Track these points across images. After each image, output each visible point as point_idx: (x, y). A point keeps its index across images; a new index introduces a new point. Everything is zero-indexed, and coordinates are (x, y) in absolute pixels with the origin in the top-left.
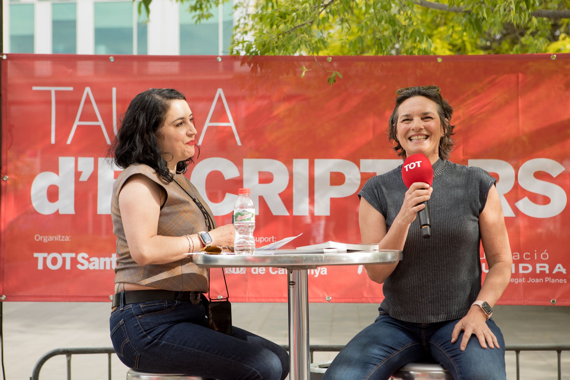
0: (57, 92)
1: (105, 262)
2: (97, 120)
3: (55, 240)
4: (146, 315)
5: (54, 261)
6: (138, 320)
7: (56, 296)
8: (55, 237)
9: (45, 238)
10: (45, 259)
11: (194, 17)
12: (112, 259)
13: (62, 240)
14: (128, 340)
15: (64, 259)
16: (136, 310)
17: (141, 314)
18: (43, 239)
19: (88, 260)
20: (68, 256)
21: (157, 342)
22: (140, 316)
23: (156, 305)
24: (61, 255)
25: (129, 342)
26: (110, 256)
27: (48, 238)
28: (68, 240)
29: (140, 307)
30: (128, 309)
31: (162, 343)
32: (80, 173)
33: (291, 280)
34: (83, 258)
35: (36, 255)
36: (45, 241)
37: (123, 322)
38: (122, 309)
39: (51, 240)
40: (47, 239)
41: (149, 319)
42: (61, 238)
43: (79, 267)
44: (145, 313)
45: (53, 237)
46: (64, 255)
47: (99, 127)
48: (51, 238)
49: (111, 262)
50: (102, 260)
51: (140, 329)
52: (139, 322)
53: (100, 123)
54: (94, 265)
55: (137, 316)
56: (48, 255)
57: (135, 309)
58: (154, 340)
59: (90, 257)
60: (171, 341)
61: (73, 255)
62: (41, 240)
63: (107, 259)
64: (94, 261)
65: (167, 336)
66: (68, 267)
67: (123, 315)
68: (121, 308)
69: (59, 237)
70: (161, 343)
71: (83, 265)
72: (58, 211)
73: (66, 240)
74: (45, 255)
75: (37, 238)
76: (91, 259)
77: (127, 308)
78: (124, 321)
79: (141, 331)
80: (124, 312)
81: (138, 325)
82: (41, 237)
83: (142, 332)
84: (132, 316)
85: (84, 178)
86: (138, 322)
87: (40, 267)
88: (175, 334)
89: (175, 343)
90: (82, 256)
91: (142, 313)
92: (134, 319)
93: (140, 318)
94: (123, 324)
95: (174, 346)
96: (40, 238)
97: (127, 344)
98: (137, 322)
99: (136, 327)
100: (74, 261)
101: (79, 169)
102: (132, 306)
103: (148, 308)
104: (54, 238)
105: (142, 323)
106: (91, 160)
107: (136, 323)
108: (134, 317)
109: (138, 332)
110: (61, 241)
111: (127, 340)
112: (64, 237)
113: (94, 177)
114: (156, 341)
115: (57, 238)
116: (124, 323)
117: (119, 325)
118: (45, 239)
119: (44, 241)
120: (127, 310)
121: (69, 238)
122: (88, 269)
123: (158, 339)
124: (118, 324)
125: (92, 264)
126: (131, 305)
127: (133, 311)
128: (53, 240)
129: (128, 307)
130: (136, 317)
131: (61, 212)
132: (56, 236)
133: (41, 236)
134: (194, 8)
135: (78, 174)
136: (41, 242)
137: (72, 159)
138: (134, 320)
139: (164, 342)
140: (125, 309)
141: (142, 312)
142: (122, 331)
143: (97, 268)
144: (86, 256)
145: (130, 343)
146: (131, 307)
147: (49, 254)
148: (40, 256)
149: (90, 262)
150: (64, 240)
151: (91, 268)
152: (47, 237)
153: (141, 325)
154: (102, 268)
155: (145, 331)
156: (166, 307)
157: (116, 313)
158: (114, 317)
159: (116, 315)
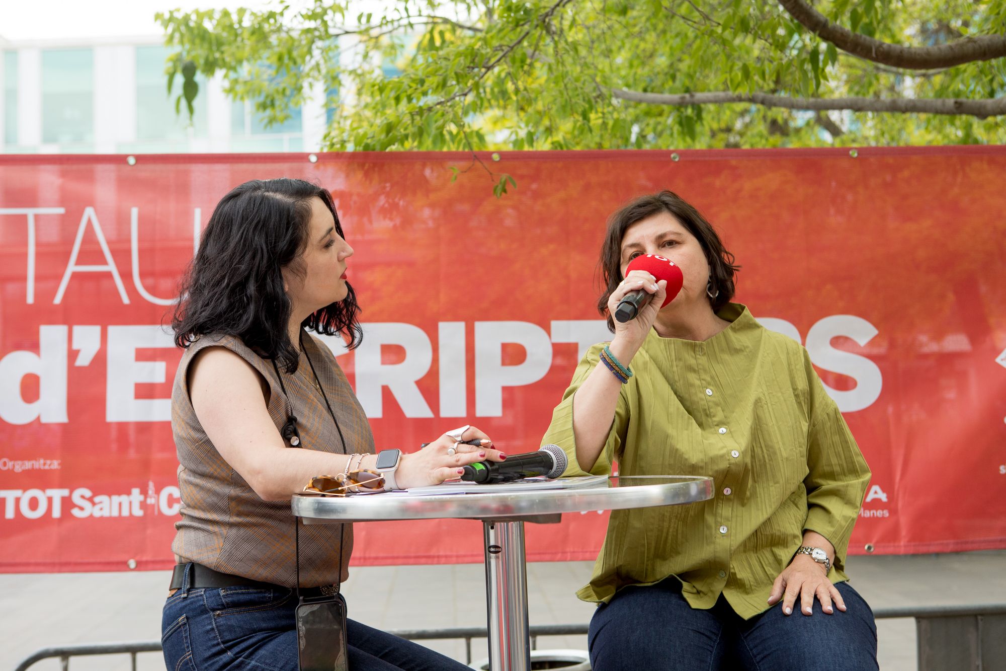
0: (37, 217)
1: (120, 504)
2: (104, 262)
3: (35, 467)
4: (230, 610)
5: (34, 504)
6: (213, 620)
7: (37, 564)
8: (34, 462)
10: (18, 500)
12: (132, 498)
13: (47, 467)
14: (190, 655)
15: (50, 500)
16: (210, 600)
17: (220, 607)
18: (14, 466)
19: (91, 500)
20: (57, 494)
21: (242, 663)
22: (218, 612)
23: (251, 593)
24: (44, 492)
25: (190, 659)
26: (129, 493)
27: (22, 464)
28: (56, 467)
29: (219, 595)
30: (197, 596)
31: (251, 665)
32: (77, 352)
33: (492, 543)
34: (83, 497)
36: (18, 469)
37: (185, 620)
38: (185, 595)
39: (27, 468)
40: (21, 467)
41: (235, 619)
42: (45, 464)
43: (76, 512)
44: (228, 608)
45: (31, 463)
46: (50, 492)
47: (109, 274)
48: (28, 465)
49: (130, 503)
50: (116, 499)
51: (214, 637)
52: (215, 623)
53: (111, 267)
54: (101, 509)
55: (214, 610)
56: (23, 493)
57: (211, 597)
58: (237, 658)
59: (95, 494)
60: (267, 661)
61: (65, 492)
62: (11, 468)
63: (124, 499)
64: (101, 502)
65: (262, 652)
66: (56, 513)
67: (185, 606)
68: (184, 593)
69: (42, 462)
70: (249, 664)
71: (82, 509)
72: (38, 418)
73: (52, 467)
74: (18, 493)
75: (5, 464)
76: (97, 499)
77: (194, 595)
78: (187, 618)
79: (215, 642)
80: (188, 601)
81: (213, 629)
83: (218, 644)
84: (204, 611)
85: (83, 360)
86: (214, 622)
87: (10, 514)
88: (278, 648)
89: (274, 666)
90: (79, 495)
91: (223, 607)
92: (207, 616)
93: (219, 615)
94: (185, 624)
96: (10, 464)
97: (187, 663)
98: (211, 624)
99: (208, 632)
100: (67, 504)
101: (75, 346)
102: (205, 591)
103: (235, 598)
104: (33, 465)
105: (221, 626)
106: (96, 330)
107: (209, 624)
108: (207, 614)
109: (210, 643)
110: (45, 469)
111: (188, 655)
112: (49, 462)
113: (100, 359)
114: (241, 659)
115: (38, 464)
116: (188, 621)
117: (178, 624)
119: (15, 471)
120: (193, 598)
121: (59, 464)
122: (92, 515)
123: (243, 656)
124: (175, 623)
125: (97, 507)
126: (203, 590)
127: (205, 601)
128: (31, 467)
129: (197, 592)
130: (211, 613)
131: (44, 420)
132: (36, 461)
133: (10, 460)
134: (263, 107)
135: (73, 355)
136: (11, 472)
137: (62, 330)
138: (207, 618)
139: (254, 663)
140: (190, 596)
141: (223, 605)
142: (182, 636)
143: (106, 513)
144: (88, 493)
145: (191, 662)
146: (202, 593)
147: (24, 491)
148: (10, 495)
149: (94, 504)
150: (49, 468)
151: (97, 513)
152: (20, 463)
153: (218, 630)
154: (115, 513)
155: (224, 643)
156: (270, 597)
157: (175, 600)
158: (169, 608)
159: (173, 604)
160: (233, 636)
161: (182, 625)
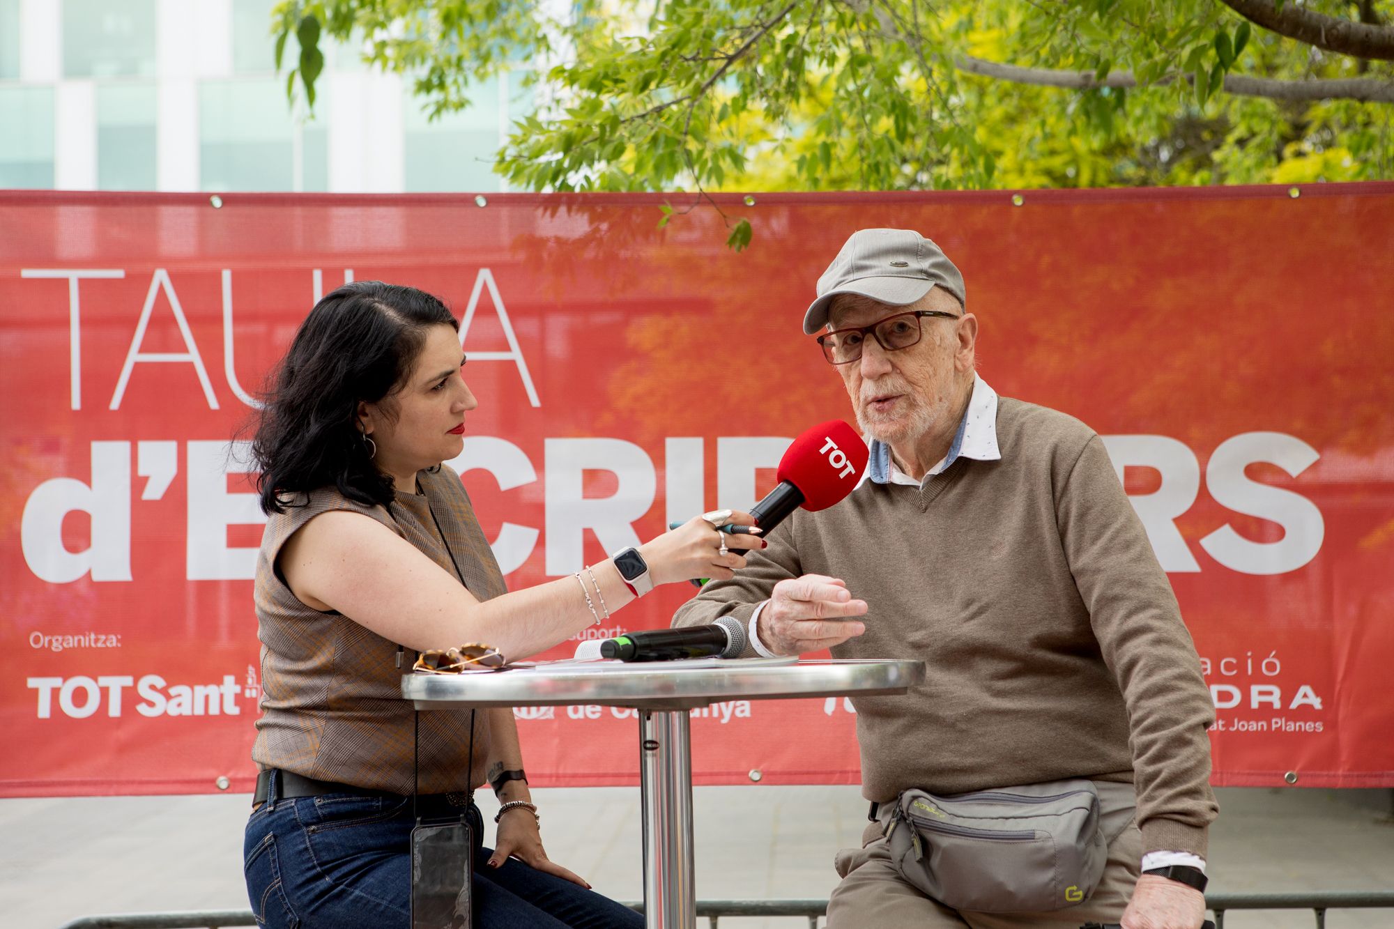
0: (83, 282)
1: (207, 698)
2: (184, 350)
3: (82, 644)
4: (328, 824)
5: (80, 697)
6: (307, 837)
7: (83, 785)
8: (82, 638)
9: (57, 640)
10: (55, 693)
11: (425, 107)
12: (223, 689)
13: (99, 645)
14: (279, 882)
15: (104, 692)
16: (303, 812)
17: (315, 820)
18: (50, 641)
19: (164, 692)
20: (116, 684)
21: (343, 892)
22: (313, 827)
23: (354, 802)
24: (96, 681)
25: (279, 888)
26: (219, 682)
27: (63, 640)
28: (114, 644)
29: (314, 805)
30: (286, 809)
31: (354, 895)
32: (145, 480)
33: (649, 737)
34: (153, 687)
35: (32, 683)
36: (56, 647)
37: (273, 839)
38: (272, 808)
39: (71, 645)
40: (62, 644)
41: (334, 835)
42: (96, 641)
43: (143, 709)
44: (325, 821)
45: (76, 638)
46: (104, 681)
47: (190, 366)
48: (71, 642)
49: (222, 696)
50: (200, 691)
51: (309, 858)
52: (310, 842)
53: (193, 356)
54: (179, 705)
55: (307, 825)
56: (65, 680)
57: (303, 809)
58: (338, 885)
59: (171, 683)
60: (375, 891)
61: (128, 681)
62: (46, 645)
63: (212, 690)
64: (179, 695)
66: (115, 710)
67: (272, 822)
68: (270, 806)
69: (93, 636)
70: (353, 892)
71: (151, 704)
72: (89, 574)
73: (108, 644)
74: (56, 682)
75: (37, 640)
76: (173, 691)
77: (283, 808)
78: (275, 836)
79: (310, 865)
80: (276, 816)
81: (306, 849)
82: (47, 639)
83: (314, 867)
84: (295, 826)
85: (154, 492)
86: (307, 840)
87: (44, 711)
88: (389, 877)
89: (383, 899)
90: (148, 684)
91: (319, 820)
92: (299, 832)
93: (313, 831)
94: (272, 845)
95: (379, 905)
96: (44, 641)
97: (275, 893)
98: (304, 842)
99: (300, 852)
100: (131, 698)
101: (142, 471)
102: (296, 802)
103: (334, 809)
104: (79, 641)
105: (316, 844)
106: (171, 447)
107: (301, 843)
108: (299, 830)
109: (304, 867)
110: (97, 648)
111: (277, 883)
112: (103, 637)
113: (178, 489)
114: (341, 887)
115: (88, 640)
116: (275, 840)
118: (55, 644)
119: (53, 649)
120: (281, 811)
121: (118, 641)
122: (165, 713)
123: (346, 883)
124: (259, 844)
125: (174, 702)
126: (294, 800)
127: (297, 814)
128: (76, 645)
129: (287, 804)
130: (304, 829)
131: (96, 577)
132: (84, 636)
133: (45, 635)
134: (426, 86)
135: (138, 484)
136: (46, 651)
137: (123, 447)
138: (299, 835)
139: (357, 892)
140: (277, 810)
141: (318, 817)
142: (270, 860)
143: (186, 711)
144: (160, 682)
145: (280, 891)
146: (293, 804)
147: (65, 678)
148: (43, 685)
149: (168, 697)
150: (103, 646)
151: (173, 711)
152: (60, 638)
153: (314, 850)
154: (199, 711)
155: (321, 865)
156: (378, 807)
157: (259, 816)
158: (252, 827)
159: (256, 821)
160: (333, 857)
161: (269, 846)
